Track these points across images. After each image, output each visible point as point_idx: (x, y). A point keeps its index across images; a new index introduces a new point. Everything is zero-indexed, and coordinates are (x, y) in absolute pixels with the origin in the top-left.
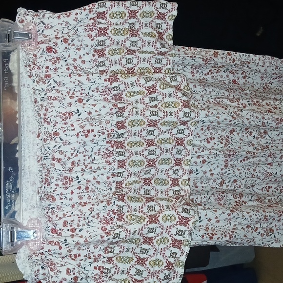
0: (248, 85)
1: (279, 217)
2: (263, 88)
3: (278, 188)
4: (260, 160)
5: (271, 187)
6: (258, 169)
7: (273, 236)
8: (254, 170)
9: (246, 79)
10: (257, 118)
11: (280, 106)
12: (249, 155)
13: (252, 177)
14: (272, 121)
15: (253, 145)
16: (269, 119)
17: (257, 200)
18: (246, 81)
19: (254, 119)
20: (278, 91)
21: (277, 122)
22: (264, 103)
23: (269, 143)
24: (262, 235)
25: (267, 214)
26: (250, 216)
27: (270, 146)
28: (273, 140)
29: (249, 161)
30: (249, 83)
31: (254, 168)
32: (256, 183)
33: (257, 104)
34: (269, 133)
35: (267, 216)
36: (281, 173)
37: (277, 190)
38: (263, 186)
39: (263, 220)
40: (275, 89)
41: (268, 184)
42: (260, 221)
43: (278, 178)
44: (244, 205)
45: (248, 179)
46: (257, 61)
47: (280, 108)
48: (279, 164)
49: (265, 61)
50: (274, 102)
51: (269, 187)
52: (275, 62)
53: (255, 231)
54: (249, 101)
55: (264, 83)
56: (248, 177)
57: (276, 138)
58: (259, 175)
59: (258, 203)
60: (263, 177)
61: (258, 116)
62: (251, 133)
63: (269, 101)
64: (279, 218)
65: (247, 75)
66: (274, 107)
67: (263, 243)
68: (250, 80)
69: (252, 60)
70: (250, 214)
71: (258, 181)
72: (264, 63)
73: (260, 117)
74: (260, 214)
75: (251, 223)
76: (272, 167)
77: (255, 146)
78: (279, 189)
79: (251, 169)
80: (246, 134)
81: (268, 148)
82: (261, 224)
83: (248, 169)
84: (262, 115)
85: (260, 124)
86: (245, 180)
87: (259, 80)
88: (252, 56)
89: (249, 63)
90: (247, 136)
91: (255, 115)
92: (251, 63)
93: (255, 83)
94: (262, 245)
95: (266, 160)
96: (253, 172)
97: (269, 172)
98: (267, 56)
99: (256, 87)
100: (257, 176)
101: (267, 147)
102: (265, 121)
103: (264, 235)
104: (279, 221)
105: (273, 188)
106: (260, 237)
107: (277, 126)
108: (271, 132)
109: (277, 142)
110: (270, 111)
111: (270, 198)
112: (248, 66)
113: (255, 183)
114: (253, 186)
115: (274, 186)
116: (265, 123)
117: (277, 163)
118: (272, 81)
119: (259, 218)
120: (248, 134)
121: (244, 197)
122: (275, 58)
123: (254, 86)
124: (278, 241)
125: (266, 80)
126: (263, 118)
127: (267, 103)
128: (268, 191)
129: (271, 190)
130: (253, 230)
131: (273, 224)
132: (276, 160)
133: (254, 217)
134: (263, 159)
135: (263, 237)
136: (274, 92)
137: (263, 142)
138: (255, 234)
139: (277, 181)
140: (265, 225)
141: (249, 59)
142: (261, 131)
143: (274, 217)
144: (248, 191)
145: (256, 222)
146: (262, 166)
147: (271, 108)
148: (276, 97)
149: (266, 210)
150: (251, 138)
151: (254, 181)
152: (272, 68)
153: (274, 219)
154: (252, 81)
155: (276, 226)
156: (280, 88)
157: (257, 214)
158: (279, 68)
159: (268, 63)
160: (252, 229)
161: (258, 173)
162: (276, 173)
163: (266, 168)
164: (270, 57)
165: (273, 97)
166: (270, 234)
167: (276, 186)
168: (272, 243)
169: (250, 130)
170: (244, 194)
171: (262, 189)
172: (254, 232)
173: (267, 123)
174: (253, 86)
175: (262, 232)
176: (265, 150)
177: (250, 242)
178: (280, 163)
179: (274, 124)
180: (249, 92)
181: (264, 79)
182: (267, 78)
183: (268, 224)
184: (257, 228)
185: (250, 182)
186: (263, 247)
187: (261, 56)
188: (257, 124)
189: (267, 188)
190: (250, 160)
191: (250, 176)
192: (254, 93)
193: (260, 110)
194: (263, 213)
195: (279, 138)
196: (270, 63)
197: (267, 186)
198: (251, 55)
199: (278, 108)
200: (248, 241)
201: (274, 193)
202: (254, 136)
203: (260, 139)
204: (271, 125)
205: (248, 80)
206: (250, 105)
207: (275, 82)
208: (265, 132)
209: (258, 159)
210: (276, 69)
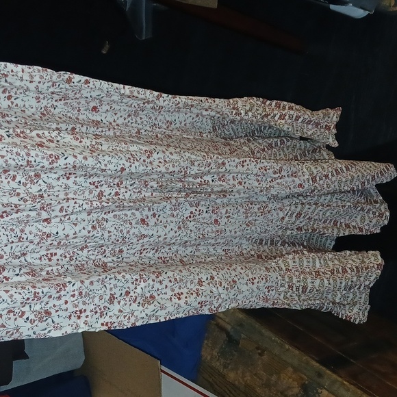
0: (15, 109)
1: (58, 292)
2: (42, 114)
3: (67, 254)
4: (28, 216)
5: (56, 254)
6: (27, 230)
7: (50, 320)
8: (22, 231)
9: (13, 99)
10: (18, 154)
11: (59, 138)
12: (8, 209)
13: (20, 241)
14: (43, 158)
15: (18, 194)
16: (37, 155)
17: (26, 273)
18: (12, 103)
19: (13, 157)
20: (64, 119)
21: (51, 159)
22: (34, 134)
23: (43, 190)
24: (32, 322)
25: (37, 290)
26: (11, 296)
27: (45, 195)
28: (50, 187)
29: (10, 217)
30: (17, 105)
31: (21, 228)
32: (29, 249)
33: (22, 135)
34: (43, 176)
35: (38, 293)
36: (64, 232)
37: (66, 257)
38: (42, 253)
39: (33, 300)
40: (61, 116)
41: (48, 250)
42: (28, 302)
43: (63, 240)
44: (5, 281)
45: (14, 245)
46: (20, 74)
47: (58, 141)
48: (61, 220)
49: (34, 74)
50: (49, 133)
51: (51, 254)
52: (49, 77)
53: (21, 317)
54: (8, 132)
55: (43, 106)
56: (13, 242)
57: (55, 183)
58: (31, 237)
59: (29, 277)
60: (37, 240)
61: (19, 151)
62: (14, 178)
63: (42, 132)
64: (58, 295)
65: (13, 94)
66: (49, 140)
67: (34, 333)
68: (18, 102)
69: (12, 71)
70: (10, 293)
71: (31, 247)
72: (32, 77)
73: (23, 153)
74: (26, 292)
75: (14, 306)
76: (50, 225)
77: (22, 196)
78: (68, 256)
79: (17, 230)
80: (6, 179)
81: (43, 197)
82: (30, 307)
83: (11, 229)
84: (26, 150)
85: (25, 163)
86: (9, 246)
87: (34, 102)
88: (10, 66)
89: (6, 76)
90: (9, 182)
91: (15, 150)
92: (10, 76)
93: (27, 106)
94: (34, 336)
95: (39, 215)
96: (19, 234)
97: (45, 233)
98: (36, 67)
99: (28, 113)
100: (27, 239)
101: (41, 196)
102: (30, 159)
103: (34, 321)
104: (59, 298)
105: (59, 254)
106: (28, 325)
107: (51, 166)
108: (46, 175)
109: (57, 189)
110: (40, 145)
111: (50, 269)
112: (6, 81)
113: (27, 249)
114: (24, 254)
115: (59, 252)
116: (31, 162)
117: (58, 219)
118: (55, 104)
119: (26, 297)
120: (9, 179)
121: (6, 271)
122: (49, 70)
123: (26, 110)
124: (57, 327)
125: (45, 102)
126: (28, 155)
127: (38, 135)
128: (50, 260)
129: (54, 258)
130: (17, 316)
131: (51, 304)
132: (53, 214)
133: (17, 296)
134: (33, 214)
135: (34, 324)
136: (58, 119)
137: (34, 189)
138: (20, 322)
139: (62, 244)
140: (37, 308)
141: (7, 70)
142: (30, 174)
143: (49, 294)
144: (17, 262)
145: (22, 303)
146: (35, 224)
147: (44, 140)
148: (59, 127)
149: (38, 285)
150: (14, 185)
151: (25, 247)
152: (46, 85)
153: (50, 297)
154: (23, 103)
155: (54, 306)
156: (69, 115)
157: (21, 292)
158: (57, 84)
159: (38, 76)
160: (14, 315)
161: (28, 235)
162: (57, 233)
163: (40, 227)
164: (40, 68)
165: (54, 126)
166: (45, 319)
167: (62, 252)
168: (49, 332)
169: (11, 173)
170: (8, 267)
171: (40, 258)
172: (18, 318)
173: (35, 162)
174: (24, 111)
175: (32, 317)
176: (38, 200)
177: (12, 334)
178: (63, 218)
179: (46, 163)
180: (14, 120)
181: (42, 101)
182: (46, 99)
183: (43, 304)
184: (23, 313)
185: (19, 249)
186: (37, 339)
187: (25, 67)
188: (19, 164)
189: (49, 255)
190: (12, 216)
191: (15, 240)
192: (23, 121)
193: (25, 144)
194: (31, 289)
195: (60, 183)
196: (41, 77)
197: (49, 252)
198: (8, 64)
199: (55, 142)
200: (7, 332)
201: (60, 262)
202: (20, 182)
203: (29, 185)
204: (42, 165)
205: (16, 102)
206: (9, 136)
207: (60, 104)
208: (37, 176)
209: (25, 213)
210: (53, 85)
